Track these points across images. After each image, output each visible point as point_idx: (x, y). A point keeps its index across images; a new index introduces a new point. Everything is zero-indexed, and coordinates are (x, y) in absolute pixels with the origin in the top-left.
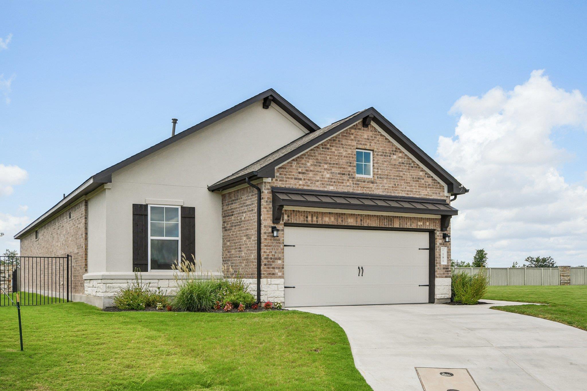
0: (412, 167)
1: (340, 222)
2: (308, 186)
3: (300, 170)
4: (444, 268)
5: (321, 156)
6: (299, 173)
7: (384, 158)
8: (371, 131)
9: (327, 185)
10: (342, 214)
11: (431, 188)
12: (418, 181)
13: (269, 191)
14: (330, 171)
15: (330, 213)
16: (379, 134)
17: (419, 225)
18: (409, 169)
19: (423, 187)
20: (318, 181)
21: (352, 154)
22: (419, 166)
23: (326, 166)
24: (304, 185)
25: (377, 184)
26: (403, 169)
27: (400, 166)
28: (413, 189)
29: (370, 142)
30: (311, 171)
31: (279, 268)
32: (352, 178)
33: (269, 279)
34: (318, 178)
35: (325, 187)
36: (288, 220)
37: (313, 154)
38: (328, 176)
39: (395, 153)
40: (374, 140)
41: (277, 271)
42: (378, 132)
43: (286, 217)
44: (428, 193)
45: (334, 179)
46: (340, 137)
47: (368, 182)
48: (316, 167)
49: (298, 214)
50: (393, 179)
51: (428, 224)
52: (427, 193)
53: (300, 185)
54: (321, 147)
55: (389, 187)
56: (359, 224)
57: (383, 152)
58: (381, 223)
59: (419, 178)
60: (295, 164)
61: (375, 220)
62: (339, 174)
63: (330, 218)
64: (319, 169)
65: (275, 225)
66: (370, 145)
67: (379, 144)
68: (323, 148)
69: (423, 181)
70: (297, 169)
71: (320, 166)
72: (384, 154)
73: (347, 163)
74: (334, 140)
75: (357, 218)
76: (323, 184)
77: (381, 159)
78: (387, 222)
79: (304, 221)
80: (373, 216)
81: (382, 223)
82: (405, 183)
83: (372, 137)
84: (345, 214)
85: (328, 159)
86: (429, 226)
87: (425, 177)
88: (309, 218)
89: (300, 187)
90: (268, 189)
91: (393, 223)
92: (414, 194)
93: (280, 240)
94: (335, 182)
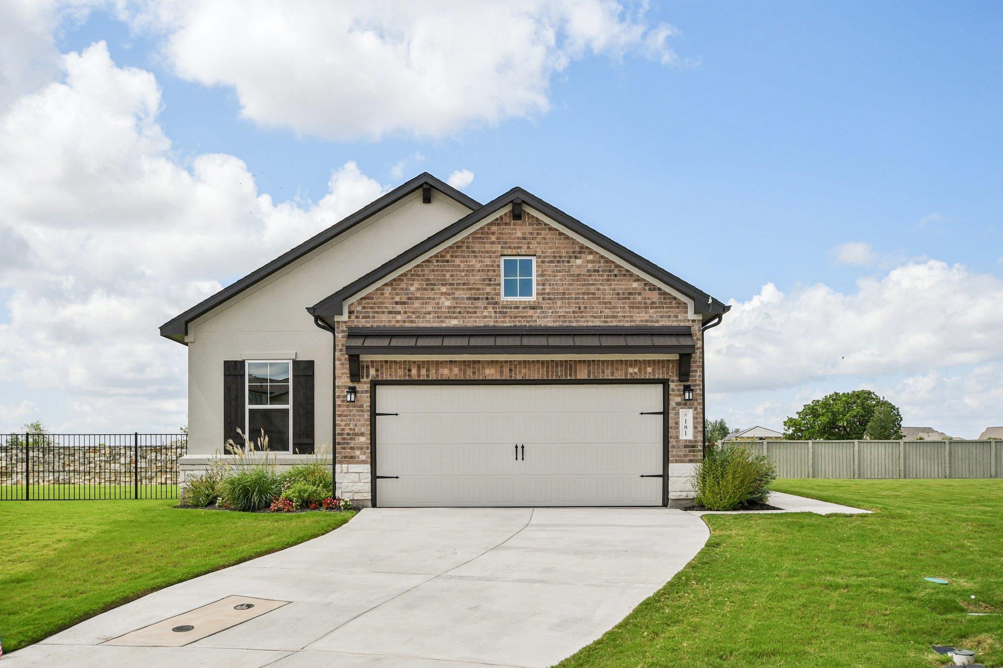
0: (616, 276)
1: (470, 375)
2: (412, 322)
3: (397, 299)
4: (686, 446)
5: (434, 275)
6: (397, 303)
7: (556, 266)
8: (530, 224)
9: (446, 317)
10: (474, 362)
11: (656, 308)
12: (629, 298)
13: (345, 334)
14: (451, 297)
15: (451, 362)
16: (547, 227)
17: (631, 374)
18: (608, 280)
19: (638, 308)
20: (429, 313)
21: (492, 266)
22: (630, 272)
23: (444, 289)
24: (404, 322)
25: (543, 310)
26: (596, 280)
27: (590, 276)
28: (618, 312)
29: (529, 243)
30: (417, 298)
31: (361, 448)
32: (494, 304)
33: (344, 466)
34: (429, 308)
35: (442, 322)
36: (377, 376)
37: (420, 273)
38: (448, 303)
39: (578, 255)
40: (536, 238)
41: (358, 453)
42: (543, 225)
43: (372, 372)
44: (650, 316)
45: (459, 307)
46: (470, 240)
47: (524, 308)
48: (425, 292)
49: (394, 366)
50: (576, 299)
51: (649, 370)
52: (648, 318)
53: (397, 321)
54: (435, 260)
55: (568, 312)
56: (506, 376)
57: (555, 257)
58: (550, 373)
59: (630, 294)
60: (388, 290)
61: (538, 369)
62: (468, 299)
63: (451, 370)
64: (431, 294)
65: (355, 385)
66: (528, 247)
67: (546, 243)
68: (437, 261)
69: (639, 298)
70: (393, 298)
71: (432, 289)
72: (557, 259)
73: (484, 280)
74: (459, 247)
75: (502, 367)
76: (438, 317)
77: (550, 268)
78: (561, 371)
79: (405, 375)
80: (533, 362)
81: (553, 372)
82: (600, 304)
83: (531, 233)
84: (479, 362)
85: (448, 277)
86: (653, 373)
87: (645, 290)
88: (414, 372)
89: (398, 325)
90: (343, 331)
91: (576, 372)
92: (620, 321)
93: (363, 407)
94: (460, 313)
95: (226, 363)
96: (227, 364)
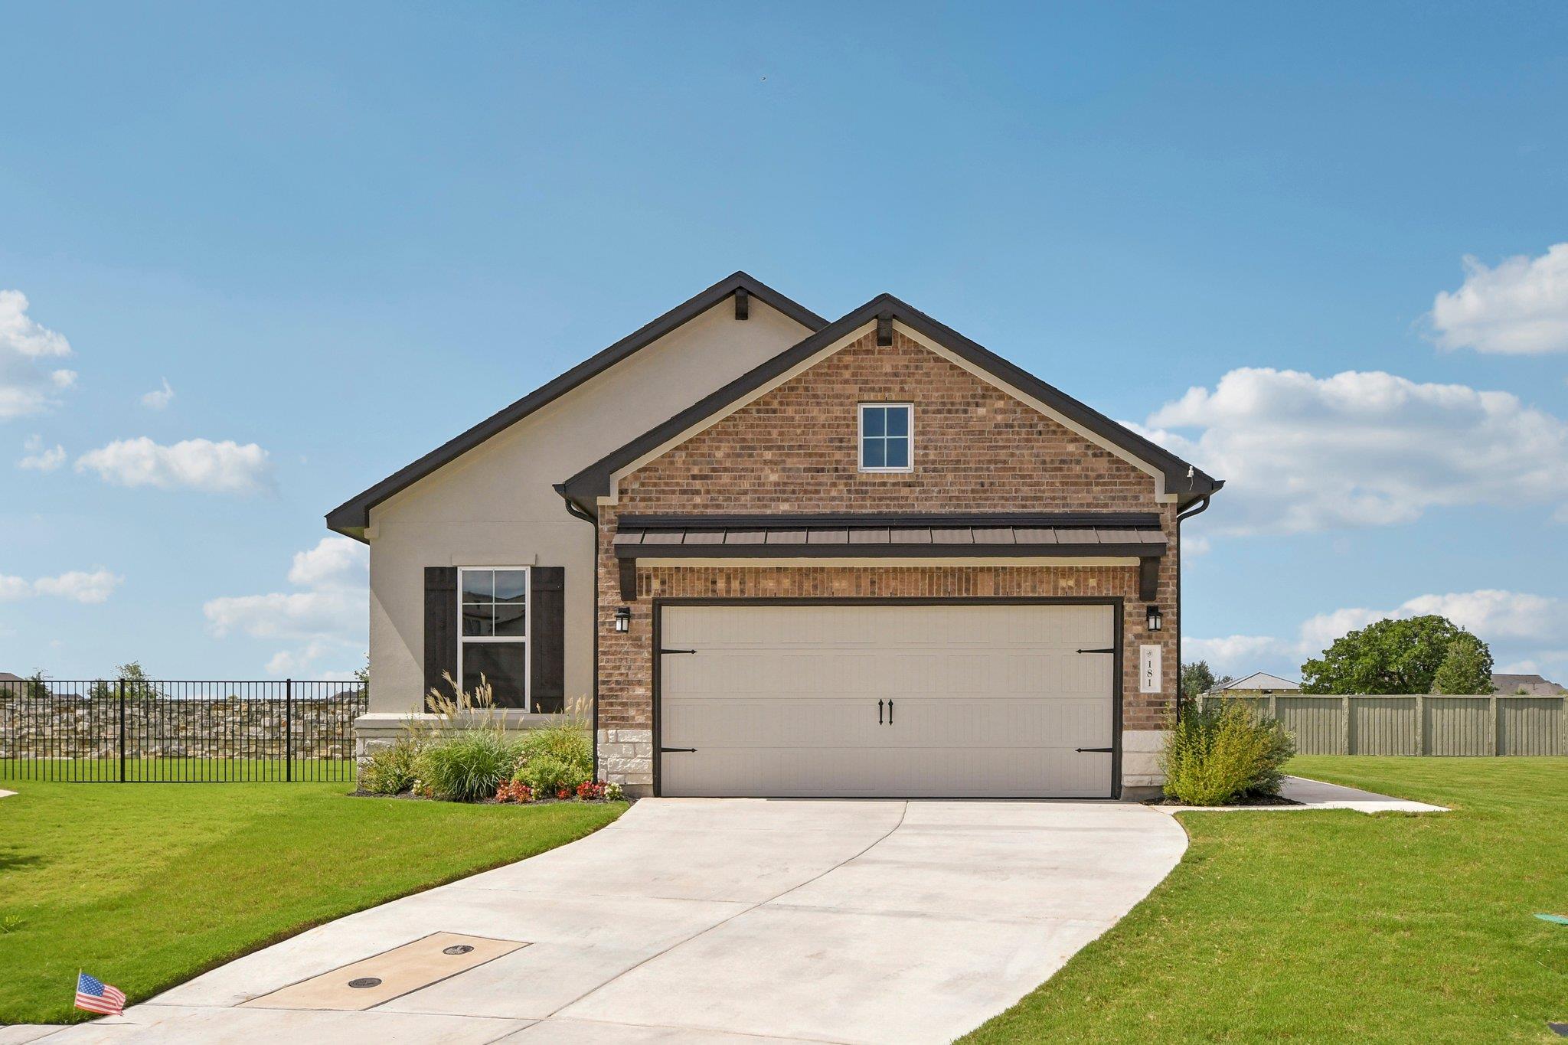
0: (1040, 433)
1: (808, 590)
2: (718, 506)
3: (696, 471)
4: (1150, 704)
5: (753, 433)
6: (694, 477)
7: (946, 419)
8: (905, 353)
9: (774, 500)
10: (815, 570)
11: (1104, 484)
12: (1061, 469)
13: (614, 525)
14: (779, 467)
15: (779, 569)
16: (931, 356)
17: (1063, 589)
18: (1028, 440)
19: (1076, 484)
20: (745, 493)
21: (845, 418)
22: (1063, 427)
23: (768, 455)
24: (706, 506)
25: (925, 488)
26: (1008, 440)
27: (999, 433)
28: (1044, 492)
29: (902, 382)
30: (726, 470)
31: (638, 704)
32: (846, 478)
33: (610, 732)
34: (746, 485)
35: (765, 506)
36: (663, 591)
37: (732, 429)
38: (774, 477)
39: (980, 401)
40: (913, 374)
41: (632, 712)
42: (925, 353)
43: (656, 585)
44: (1094, 498)
45: (792, 483)
46: (811, 377)
47: (894, 484)
48: (739, 459)
49: (689, 575)
50: (977, 470)
51: (1093, 582)
52: (1090, 500)
53: (695, 506)
54: (754, 408)
55: (963, 491)
56: (865, 592)
57: (944, 404)
58: (935, 587)
59: (1063, 462)
60: (681, 457)
61: (916, 581)
62: (806, 470)
63: (779, 582)
64: (748, 463)
65: (629, 604)
66: (902, 389)
67: (931, 382)
68: (759, 411)
69: (1077, 469)
70: (688, 470)
71: (751, 456)
72: (947, 408)
73: (831, 440)
74: (792, 389)
75: (858, 578)
76: (759, 499)
77: (936, 421)
78: (953, 584)
79: (706, 591)
80: (909, 569)
81: (939, 586)
82: (1016, 478)
83: (907, 367)
84: (822, 569)
85: (774, 436)
86: (1099, 587)
87: (1086, 455)
88: (721, 585)
89: (696, 511)
90: (610, 522)
91: (975, 585)
92: (1046, 506)
93: (640, 640)
94: (794, 492)
95: (427, 570)
96: (429, 572)
